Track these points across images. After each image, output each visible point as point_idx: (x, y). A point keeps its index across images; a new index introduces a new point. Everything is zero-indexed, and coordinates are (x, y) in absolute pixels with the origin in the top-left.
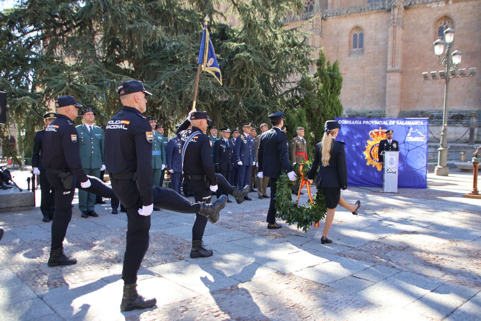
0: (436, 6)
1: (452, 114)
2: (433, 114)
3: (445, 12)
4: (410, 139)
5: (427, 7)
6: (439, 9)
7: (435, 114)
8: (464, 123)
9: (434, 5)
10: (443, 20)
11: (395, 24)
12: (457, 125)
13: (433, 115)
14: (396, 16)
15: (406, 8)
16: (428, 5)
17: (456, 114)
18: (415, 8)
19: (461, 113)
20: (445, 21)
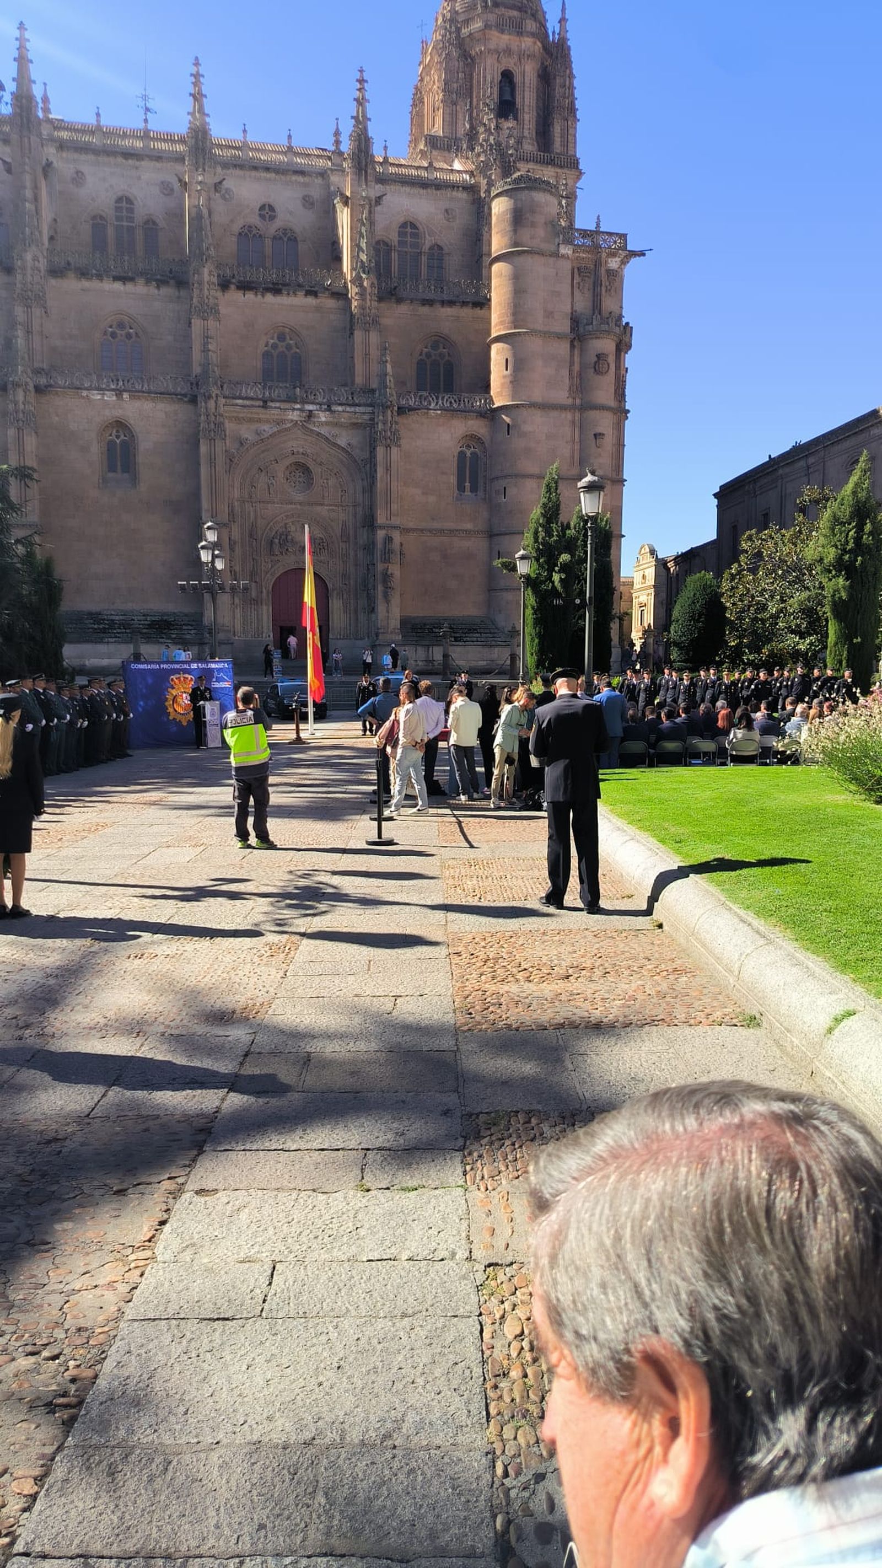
0: (99, 397)
1: (149, 618)
2: (114, 617)
3: (118, 413)
4: (217, 685)
5: (83, 397)
6: (106, 404)
7: (117, 618)
8: (174, 636)
9: (96, 396)
10: (113, 427)
11: (21, 423)
12: (161, 640)
13: (113, 620)
14: (22, 407)
15: (38, 390)
16: (85, 393)
17: (156, 618)
18: (57, 393)
19: (165, 618)
20: (117, 431)
